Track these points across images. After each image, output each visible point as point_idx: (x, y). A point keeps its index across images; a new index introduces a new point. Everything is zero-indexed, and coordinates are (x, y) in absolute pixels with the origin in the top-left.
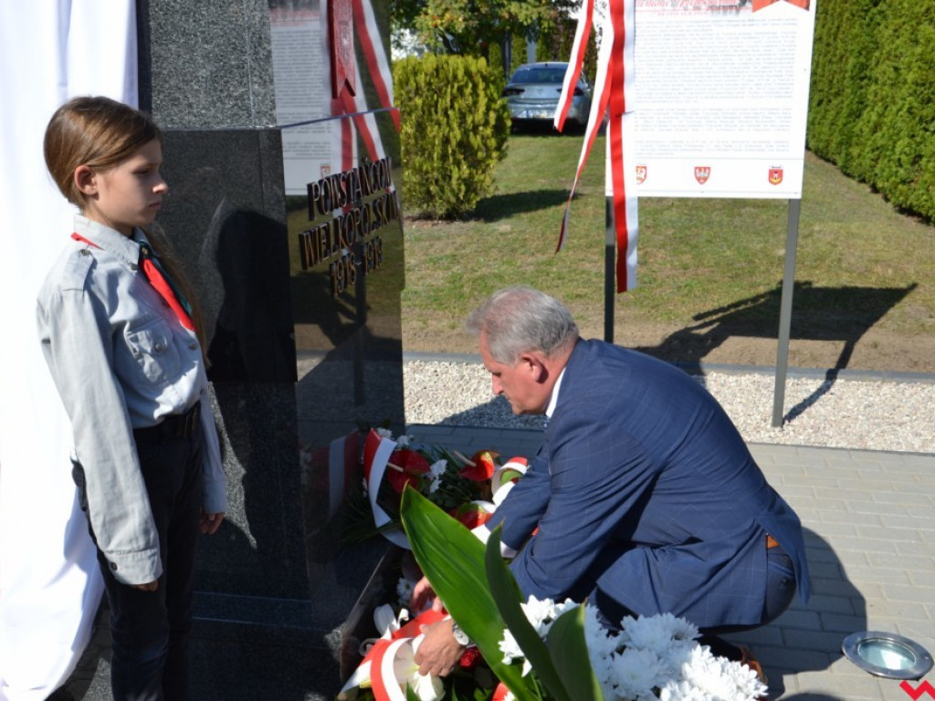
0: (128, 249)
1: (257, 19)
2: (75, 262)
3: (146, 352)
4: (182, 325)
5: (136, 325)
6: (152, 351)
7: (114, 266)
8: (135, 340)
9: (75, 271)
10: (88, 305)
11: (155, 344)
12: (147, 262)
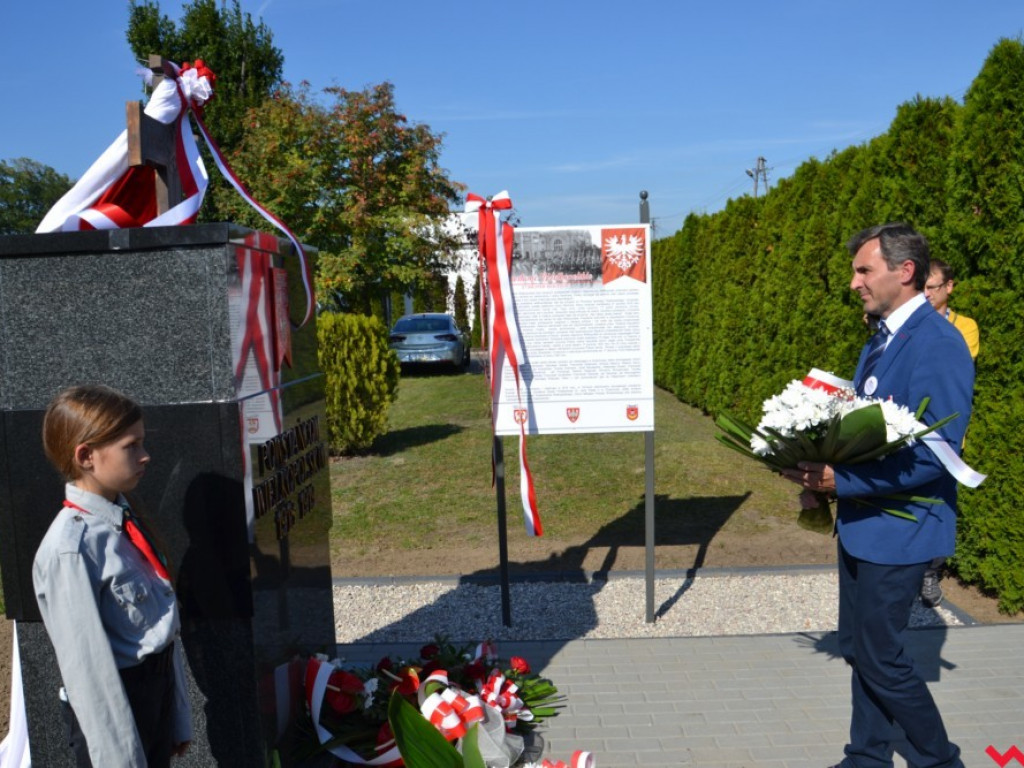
0: (114, 512)
1: (219, 314)
2: (70, 528)
3: (129, 602)
4: (160, 577)
5: (121, 579)
6: (135, 600)
7: (103, 528)
8: (121, 592)
9: (71, 536)
10: (82, 566)
11: (137, 594)
12: (129, 523)
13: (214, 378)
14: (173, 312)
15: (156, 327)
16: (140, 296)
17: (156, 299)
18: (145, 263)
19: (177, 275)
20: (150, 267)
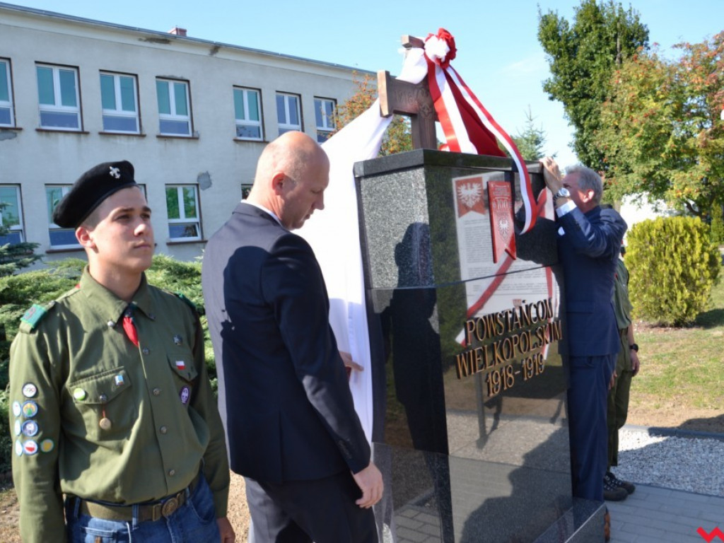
13: (420, 268)
14: (393, 220)
15: (384, 231)
16: (373, 209)
17: (382, 211)
18: (375, 185)
19: (394, 192)
20: (378, 188)
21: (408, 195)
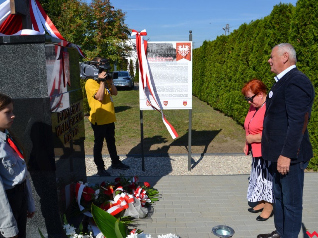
0: (3, 136)
1: (43, 67)
3: (9, 166)
4: (20, 157)
5: (6, 159)
6: (11, 166)
8: (6, 163)
11: (12, 164)
12: (9, 139)
13: (41, 89)
14: (26, 66)
15: (21, 71)
16: (15, 60)
17: (20, 61)
18: (16, 48)
19: (27, 53)
20: (18, 50)
21: (35, 55)
